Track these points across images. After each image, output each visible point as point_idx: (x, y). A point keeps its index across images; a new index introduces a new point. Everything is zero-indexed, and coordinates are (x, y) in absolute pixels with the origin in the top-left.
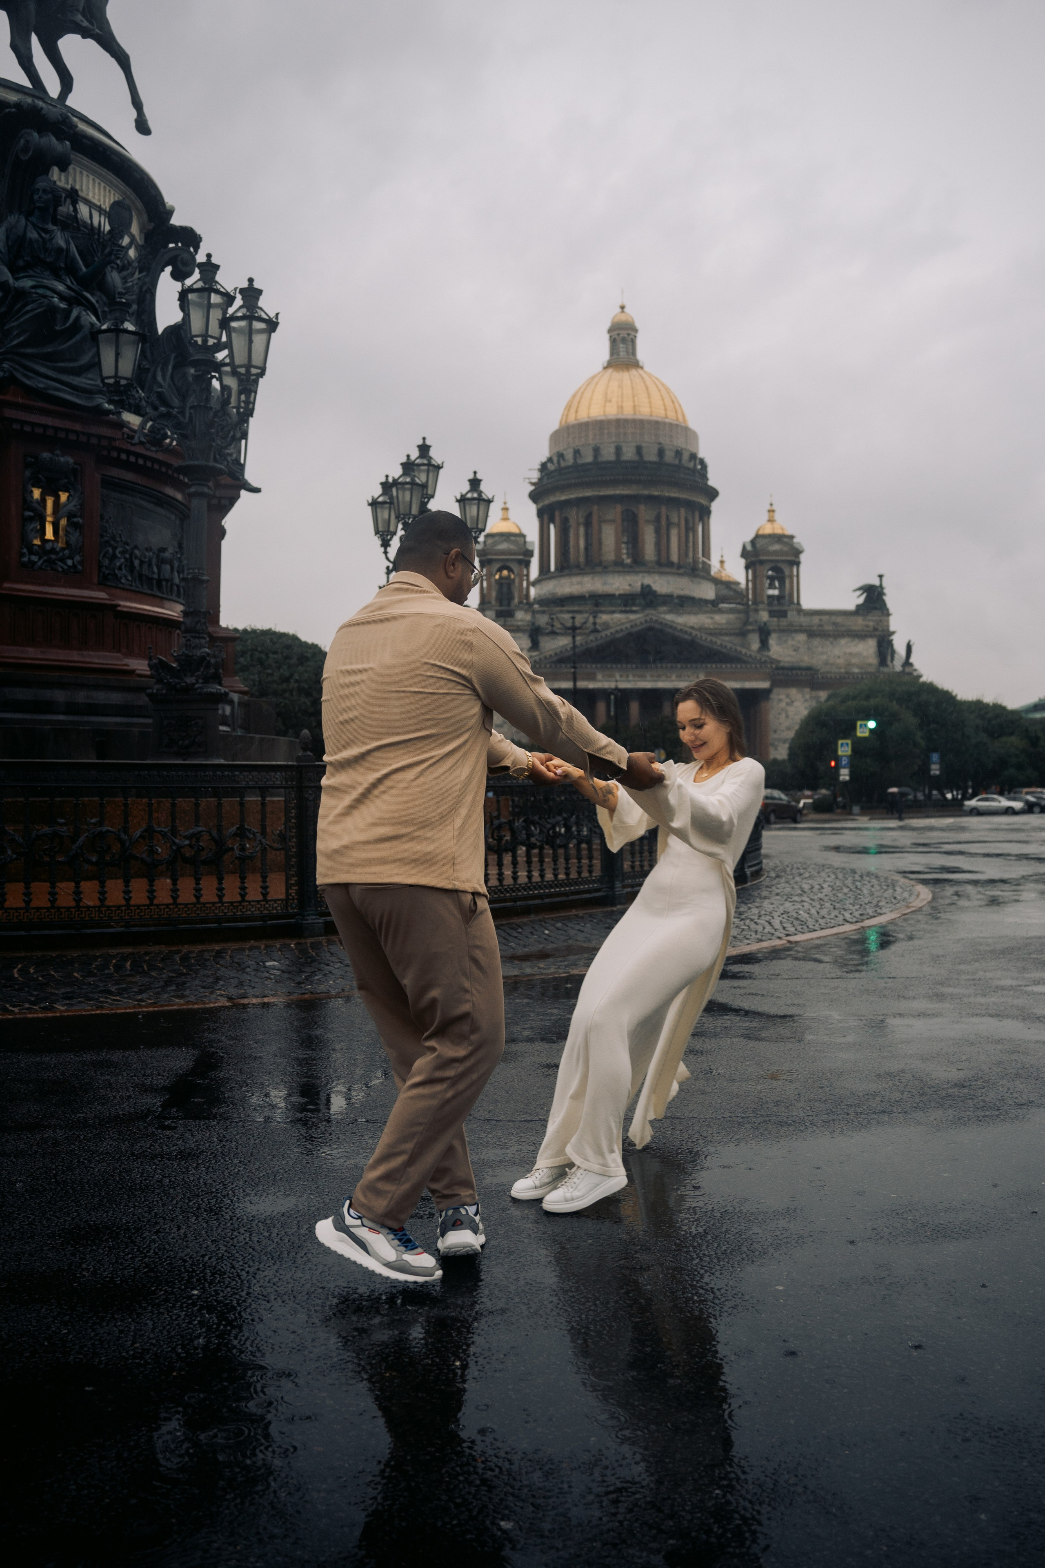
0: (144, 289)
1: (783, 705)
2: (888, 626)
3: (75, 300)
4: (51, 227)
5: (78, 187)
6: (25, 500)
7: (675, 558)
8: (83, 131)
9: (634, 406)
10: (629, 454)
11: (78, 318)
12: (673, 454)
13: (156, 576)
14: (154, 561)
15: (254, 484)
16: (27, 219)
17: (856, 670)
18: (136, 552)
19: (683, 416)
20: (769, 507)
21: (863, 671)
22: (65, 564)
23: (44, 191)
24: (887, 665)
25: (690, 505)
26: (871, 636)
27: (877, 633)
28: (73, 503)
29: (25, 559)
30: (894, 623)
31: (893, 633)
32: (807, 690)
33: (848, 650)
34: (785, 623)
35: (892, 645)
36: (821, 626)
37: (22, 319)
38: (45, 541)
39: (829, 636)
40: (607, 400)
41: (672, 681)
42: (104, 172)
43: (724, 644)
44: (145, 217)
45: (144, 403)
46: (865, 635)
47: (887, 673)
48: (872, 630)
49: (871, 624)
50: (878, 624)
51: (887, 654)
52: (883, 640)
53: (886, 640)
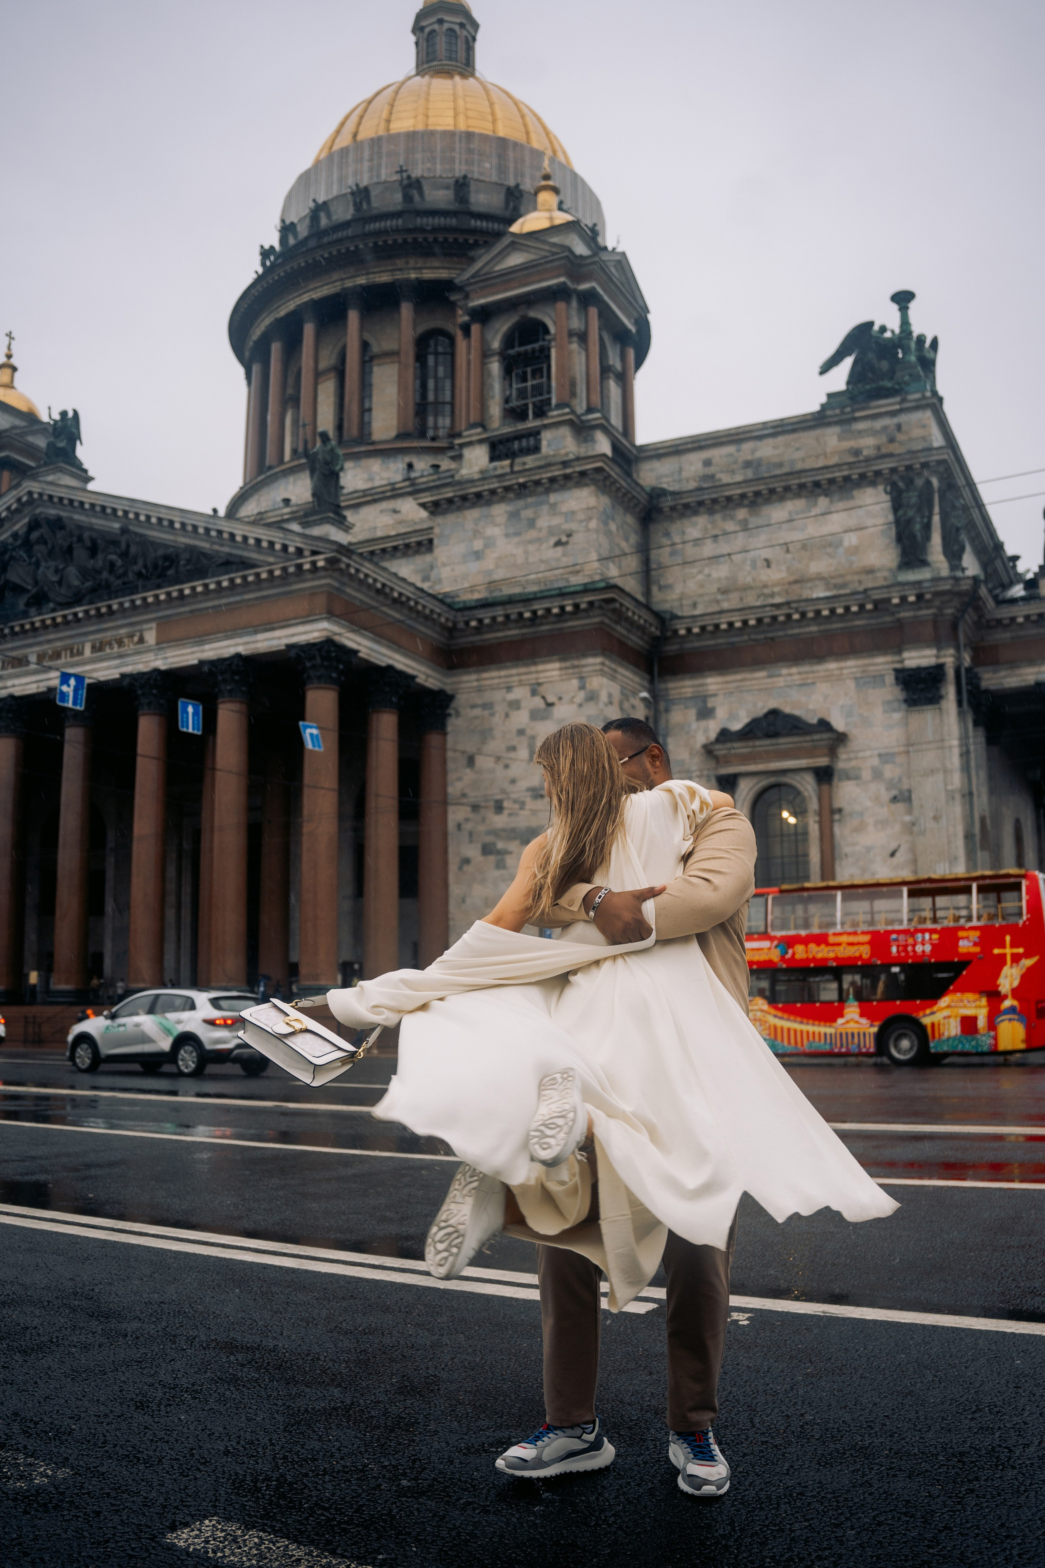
27: (888, 466)
33: (797, 538)
34: (527, 468)
36: (708, 477)
39: (735, 503)
46: (847, 479)
47: (919, 583)
48: (868, 460)
49: (868, 444)
50: (892, 440)
51: (927, 527)
52: (910, 482)
53: (919, 482)
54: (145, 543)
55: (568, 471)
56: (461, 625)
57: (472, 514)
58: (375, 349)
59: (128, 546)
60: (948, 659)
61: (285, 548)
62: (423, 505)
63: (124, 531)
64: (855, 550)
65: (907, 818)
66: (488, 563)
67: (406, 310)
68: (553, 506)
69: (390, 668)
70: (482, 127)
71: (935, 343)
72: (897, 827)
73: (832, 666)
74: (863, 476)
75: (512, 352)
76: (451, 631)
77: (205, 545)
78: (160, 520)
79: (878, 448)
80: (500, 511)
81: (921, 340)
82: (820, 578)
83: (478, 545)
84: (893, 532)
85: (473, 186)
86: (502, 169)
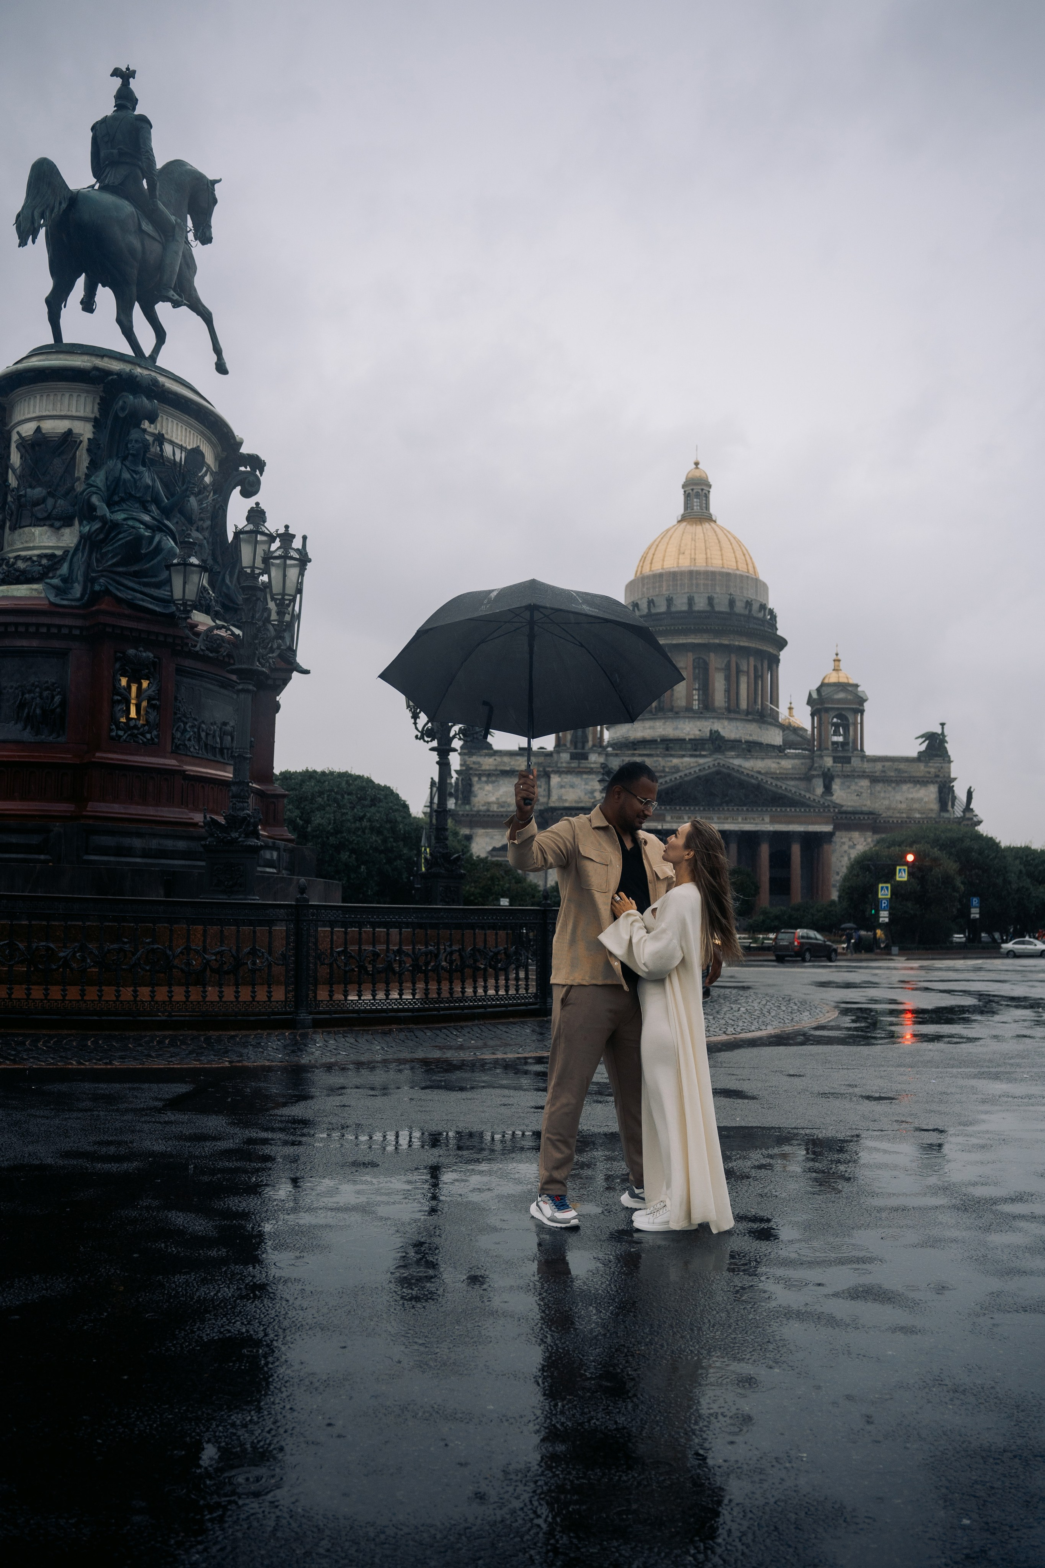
0: (217, 507)
1: (846, 847)
2: (949, 773)
3: (159, 528)
4: (141, 468)
5: (164, 432)
6: (114, 686)
7: (744, 705)
8: (169, 388)
9: (707, 559)
10: (701, 604)
11: (159, 542)
12: (743, 605)
13: (219, 746)
14: (217, 733)
15: (305, 666)
16: (122, 463)
17: (918, 816)
18: (203, 726)
19: (754, 568)
20: (835, 657)
21: (924, 816)
22: (145, 737)
23: (136, 441)
24: (947, 811)
25: (760, 654)
26: (932, 782)
27: (939, 780)
28: (153, 689)
29: (114, 734)
30: (955, 770)
31: (955, 779)
32: (869, 834)
33: (910, 796)
34: (848, 769)
35: (953, 792)
36: (884, 772)
37: (116, 545)
38: (129, 719)
39: (892, 781)
40: (681, 552)
41: (739, 823)
42: (186, 417)
43: (789, 788)
44: (219, 449)
45: (213, 603)
46: (927, 780)
47: (946, 816)
48: (932, 776)
49: (932, 770)
50: (937, 770)
51: (948, 799)
52: (945, 785)
53: (947, 786)
71: (949, 740)
75: (833, 722)
79: (934, 772)
81: (946, 739)
82: (918, 810)
84: (938, 800)
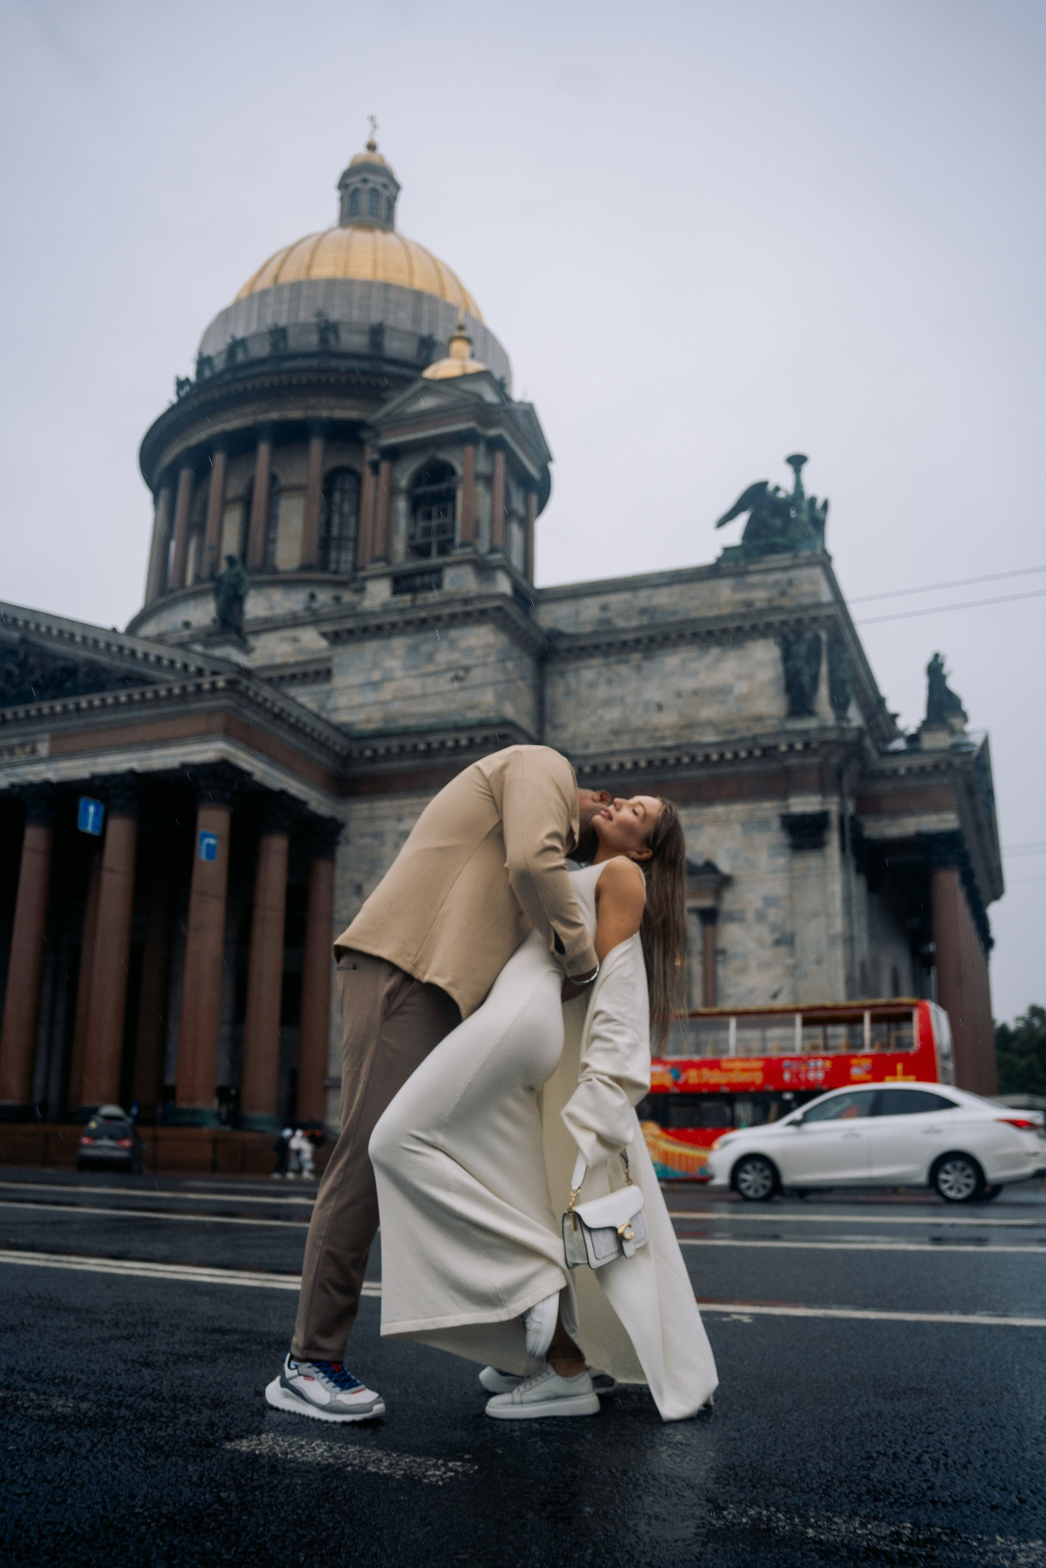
21: (732, 738)
24: (812, 713)
26: (757, 633)
27: (788, 617)
39: (630, 649)
46: (739, 629)
47: (805, 732)
48: (761, 612)
49: (760, 597)
50: (783, 594)
51: (815, 678)
52: (799, 635)
53: (809, 635)
54: (44, 654)
55: (469, 608)
56: (356, 754)
57: (372, 646)
58: (283, 481)
59: (27, 655)
60: (833, 806)
61: (185, 667)
62: (324, 635)
63: (24, 641)
64: (744, 698)
65: (790, 961)
66: (387, 692)
67: (316, 446)
68: (452, 642)
69: (283, 793)
70: (399, 278)
71: (825, 505)
72: (780, 970)
73: (719, 809)
74: (754, 627)
75: (420, 491)
76: (346, 759)
77: (104, 660)
78: (61, 632)
79: (769, 601)
80: (399, 644)
81: (813, 501)
82: (710, 724)
83: (376, 676)
84: (782, 683)
85: (388, 334)
86: (416, 319)
